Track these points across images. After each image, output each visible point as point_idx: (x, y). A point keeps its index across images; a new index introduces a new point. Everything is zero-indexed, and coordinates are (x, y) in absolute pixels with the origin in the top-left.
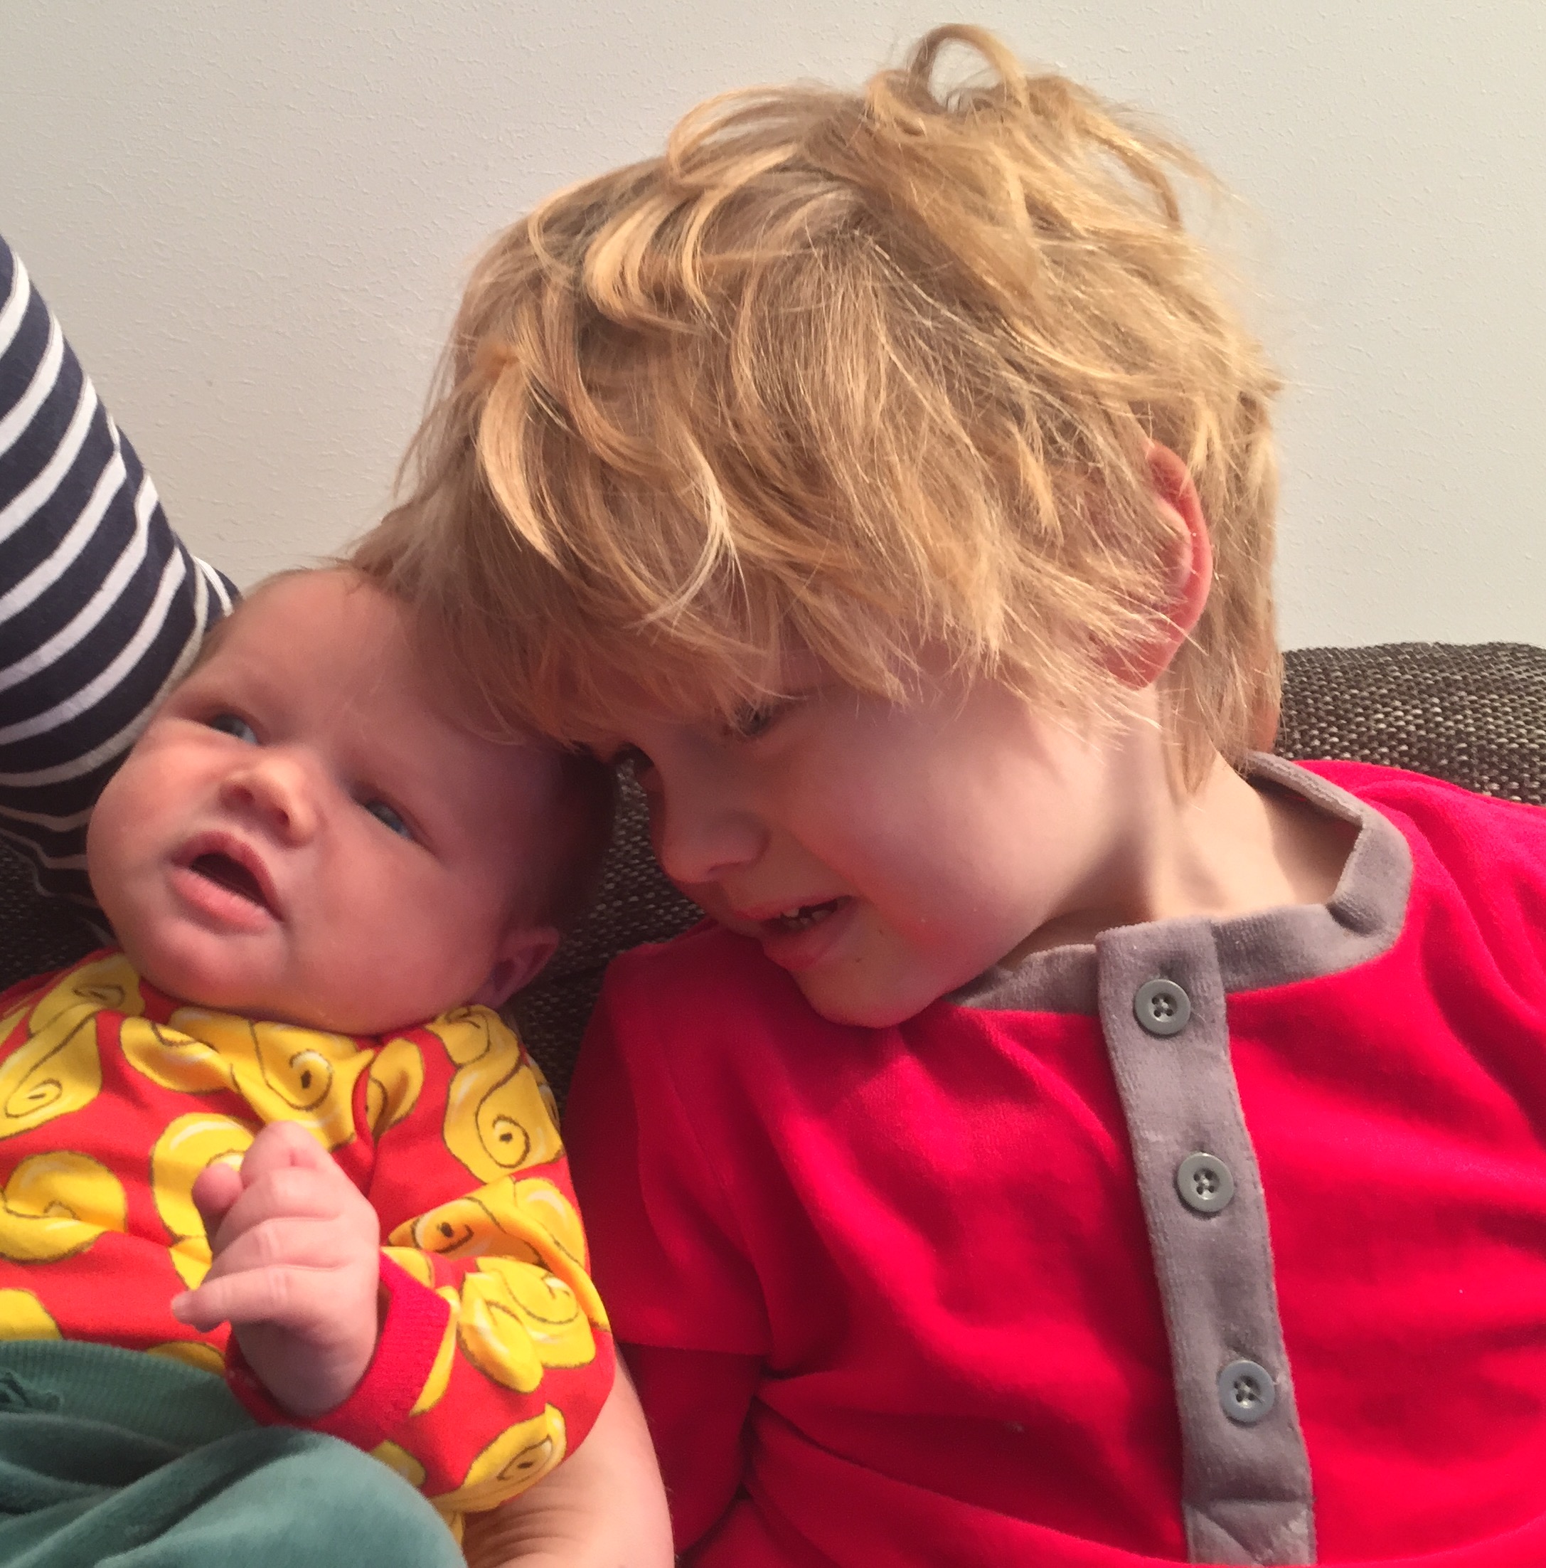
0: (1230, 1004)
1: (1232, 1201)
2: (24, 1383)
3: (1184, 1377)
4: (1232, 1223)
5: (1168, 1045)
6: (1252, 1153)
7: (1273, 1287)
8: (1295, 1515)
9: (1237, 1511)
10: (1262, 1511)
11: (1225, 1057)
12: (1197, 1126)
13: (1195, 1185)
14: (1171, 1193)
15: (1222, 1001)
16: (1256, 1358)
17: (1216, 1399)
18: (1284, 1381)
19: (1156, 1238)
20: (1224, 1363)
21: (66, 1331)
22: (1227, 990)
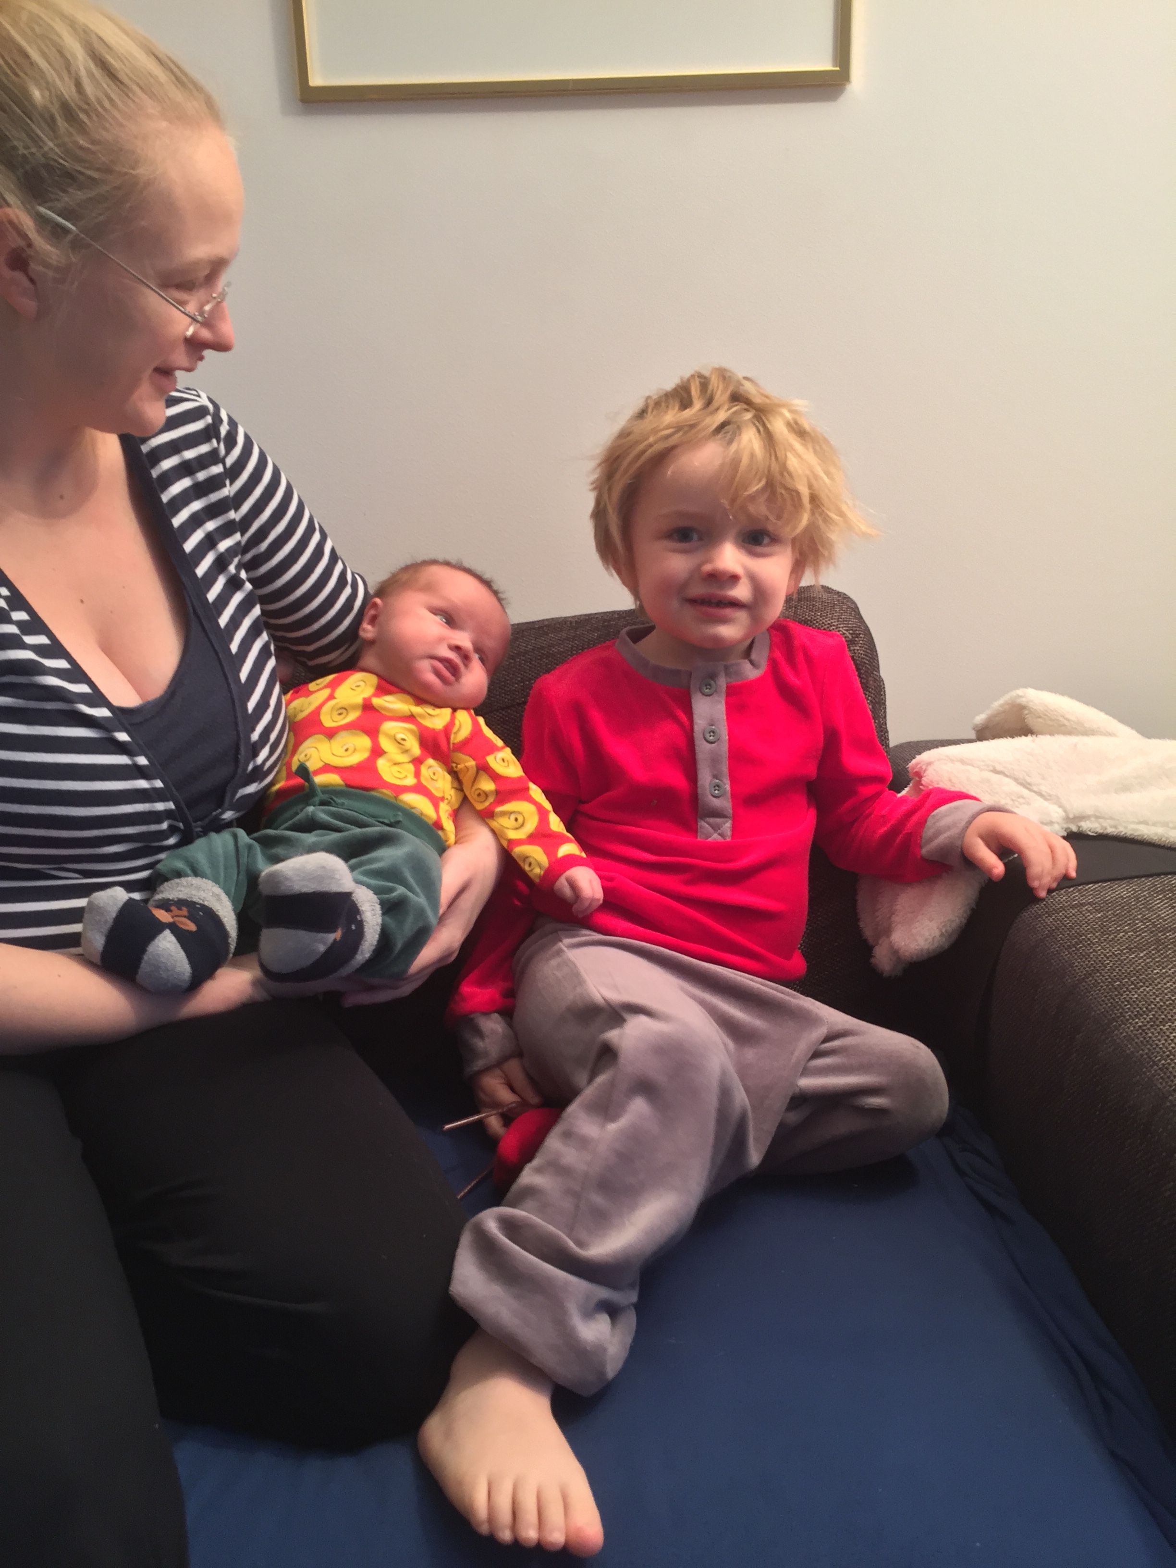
0: (727, 687)
1: (718, 740)
2: (335, 799)
3: (700, 783)
4: (718, 745)
5: (708, 698)
6: (726, 727)
7: (727, 763)
8: (727, 822)
9: (712, 820)
10: (718, 820)
11: (723, 702)
12: (712, 720)
13: (709, 735)
14: (701, 736)
15: (725, 686)
16: (720, 780)
17: (708, 790)
18: (728, 787)
19: (697, 748)
20: (711, 781)
21: (348, 786)
22: (727, 684)
